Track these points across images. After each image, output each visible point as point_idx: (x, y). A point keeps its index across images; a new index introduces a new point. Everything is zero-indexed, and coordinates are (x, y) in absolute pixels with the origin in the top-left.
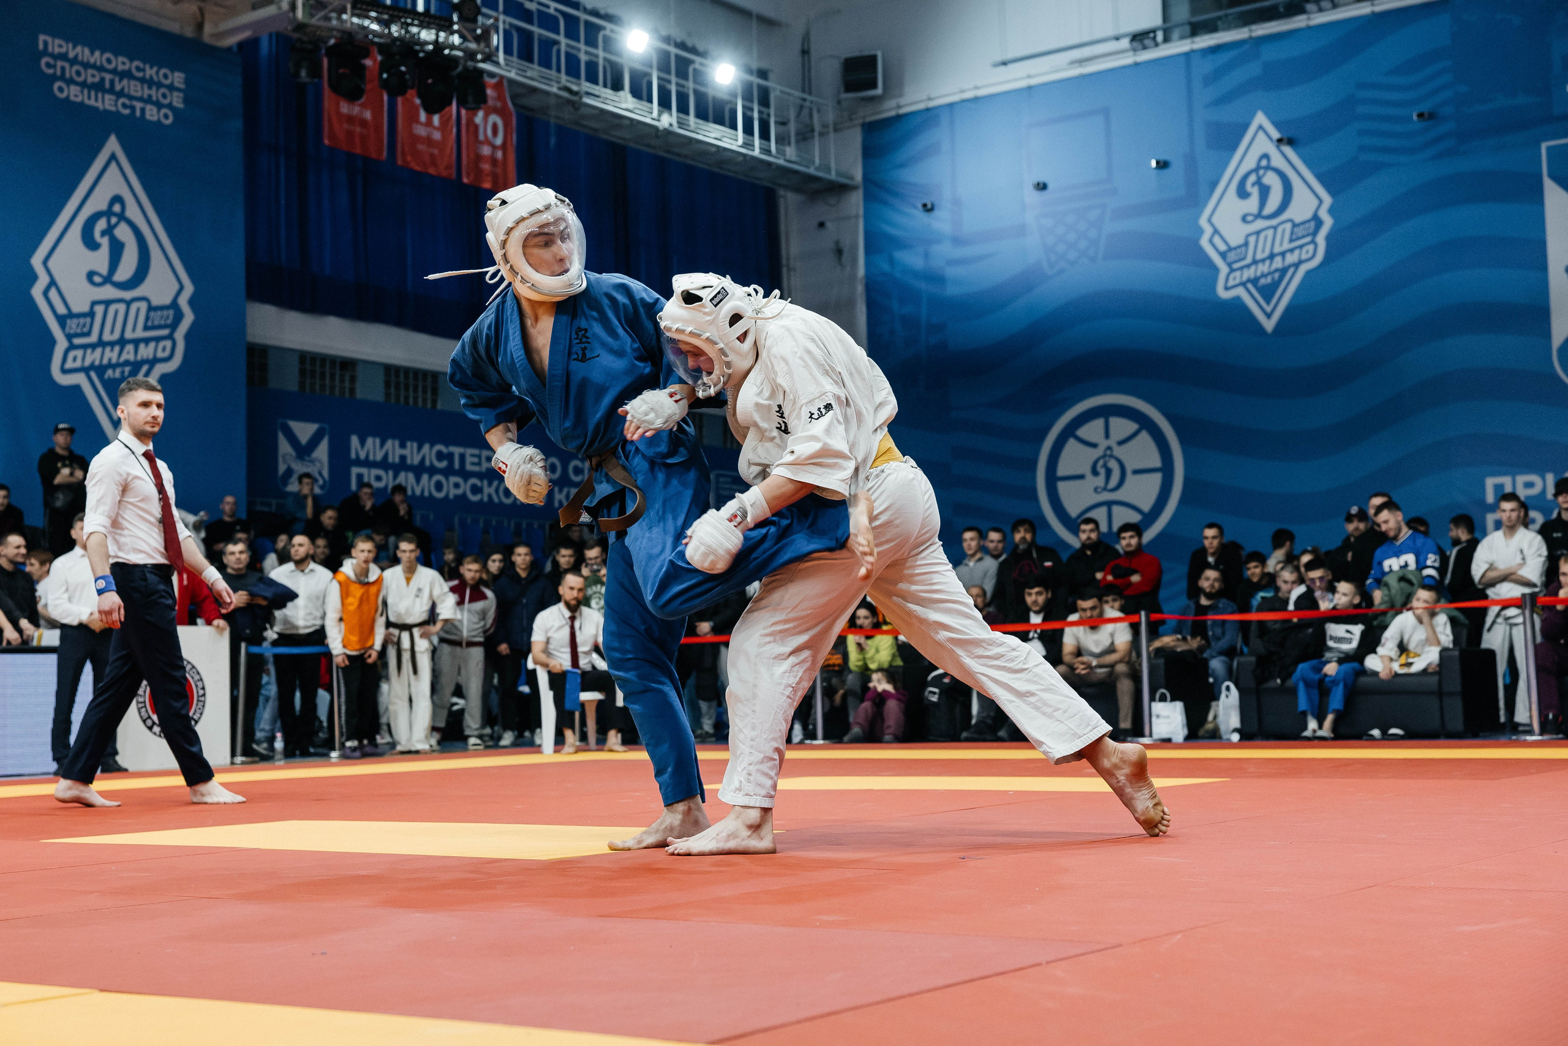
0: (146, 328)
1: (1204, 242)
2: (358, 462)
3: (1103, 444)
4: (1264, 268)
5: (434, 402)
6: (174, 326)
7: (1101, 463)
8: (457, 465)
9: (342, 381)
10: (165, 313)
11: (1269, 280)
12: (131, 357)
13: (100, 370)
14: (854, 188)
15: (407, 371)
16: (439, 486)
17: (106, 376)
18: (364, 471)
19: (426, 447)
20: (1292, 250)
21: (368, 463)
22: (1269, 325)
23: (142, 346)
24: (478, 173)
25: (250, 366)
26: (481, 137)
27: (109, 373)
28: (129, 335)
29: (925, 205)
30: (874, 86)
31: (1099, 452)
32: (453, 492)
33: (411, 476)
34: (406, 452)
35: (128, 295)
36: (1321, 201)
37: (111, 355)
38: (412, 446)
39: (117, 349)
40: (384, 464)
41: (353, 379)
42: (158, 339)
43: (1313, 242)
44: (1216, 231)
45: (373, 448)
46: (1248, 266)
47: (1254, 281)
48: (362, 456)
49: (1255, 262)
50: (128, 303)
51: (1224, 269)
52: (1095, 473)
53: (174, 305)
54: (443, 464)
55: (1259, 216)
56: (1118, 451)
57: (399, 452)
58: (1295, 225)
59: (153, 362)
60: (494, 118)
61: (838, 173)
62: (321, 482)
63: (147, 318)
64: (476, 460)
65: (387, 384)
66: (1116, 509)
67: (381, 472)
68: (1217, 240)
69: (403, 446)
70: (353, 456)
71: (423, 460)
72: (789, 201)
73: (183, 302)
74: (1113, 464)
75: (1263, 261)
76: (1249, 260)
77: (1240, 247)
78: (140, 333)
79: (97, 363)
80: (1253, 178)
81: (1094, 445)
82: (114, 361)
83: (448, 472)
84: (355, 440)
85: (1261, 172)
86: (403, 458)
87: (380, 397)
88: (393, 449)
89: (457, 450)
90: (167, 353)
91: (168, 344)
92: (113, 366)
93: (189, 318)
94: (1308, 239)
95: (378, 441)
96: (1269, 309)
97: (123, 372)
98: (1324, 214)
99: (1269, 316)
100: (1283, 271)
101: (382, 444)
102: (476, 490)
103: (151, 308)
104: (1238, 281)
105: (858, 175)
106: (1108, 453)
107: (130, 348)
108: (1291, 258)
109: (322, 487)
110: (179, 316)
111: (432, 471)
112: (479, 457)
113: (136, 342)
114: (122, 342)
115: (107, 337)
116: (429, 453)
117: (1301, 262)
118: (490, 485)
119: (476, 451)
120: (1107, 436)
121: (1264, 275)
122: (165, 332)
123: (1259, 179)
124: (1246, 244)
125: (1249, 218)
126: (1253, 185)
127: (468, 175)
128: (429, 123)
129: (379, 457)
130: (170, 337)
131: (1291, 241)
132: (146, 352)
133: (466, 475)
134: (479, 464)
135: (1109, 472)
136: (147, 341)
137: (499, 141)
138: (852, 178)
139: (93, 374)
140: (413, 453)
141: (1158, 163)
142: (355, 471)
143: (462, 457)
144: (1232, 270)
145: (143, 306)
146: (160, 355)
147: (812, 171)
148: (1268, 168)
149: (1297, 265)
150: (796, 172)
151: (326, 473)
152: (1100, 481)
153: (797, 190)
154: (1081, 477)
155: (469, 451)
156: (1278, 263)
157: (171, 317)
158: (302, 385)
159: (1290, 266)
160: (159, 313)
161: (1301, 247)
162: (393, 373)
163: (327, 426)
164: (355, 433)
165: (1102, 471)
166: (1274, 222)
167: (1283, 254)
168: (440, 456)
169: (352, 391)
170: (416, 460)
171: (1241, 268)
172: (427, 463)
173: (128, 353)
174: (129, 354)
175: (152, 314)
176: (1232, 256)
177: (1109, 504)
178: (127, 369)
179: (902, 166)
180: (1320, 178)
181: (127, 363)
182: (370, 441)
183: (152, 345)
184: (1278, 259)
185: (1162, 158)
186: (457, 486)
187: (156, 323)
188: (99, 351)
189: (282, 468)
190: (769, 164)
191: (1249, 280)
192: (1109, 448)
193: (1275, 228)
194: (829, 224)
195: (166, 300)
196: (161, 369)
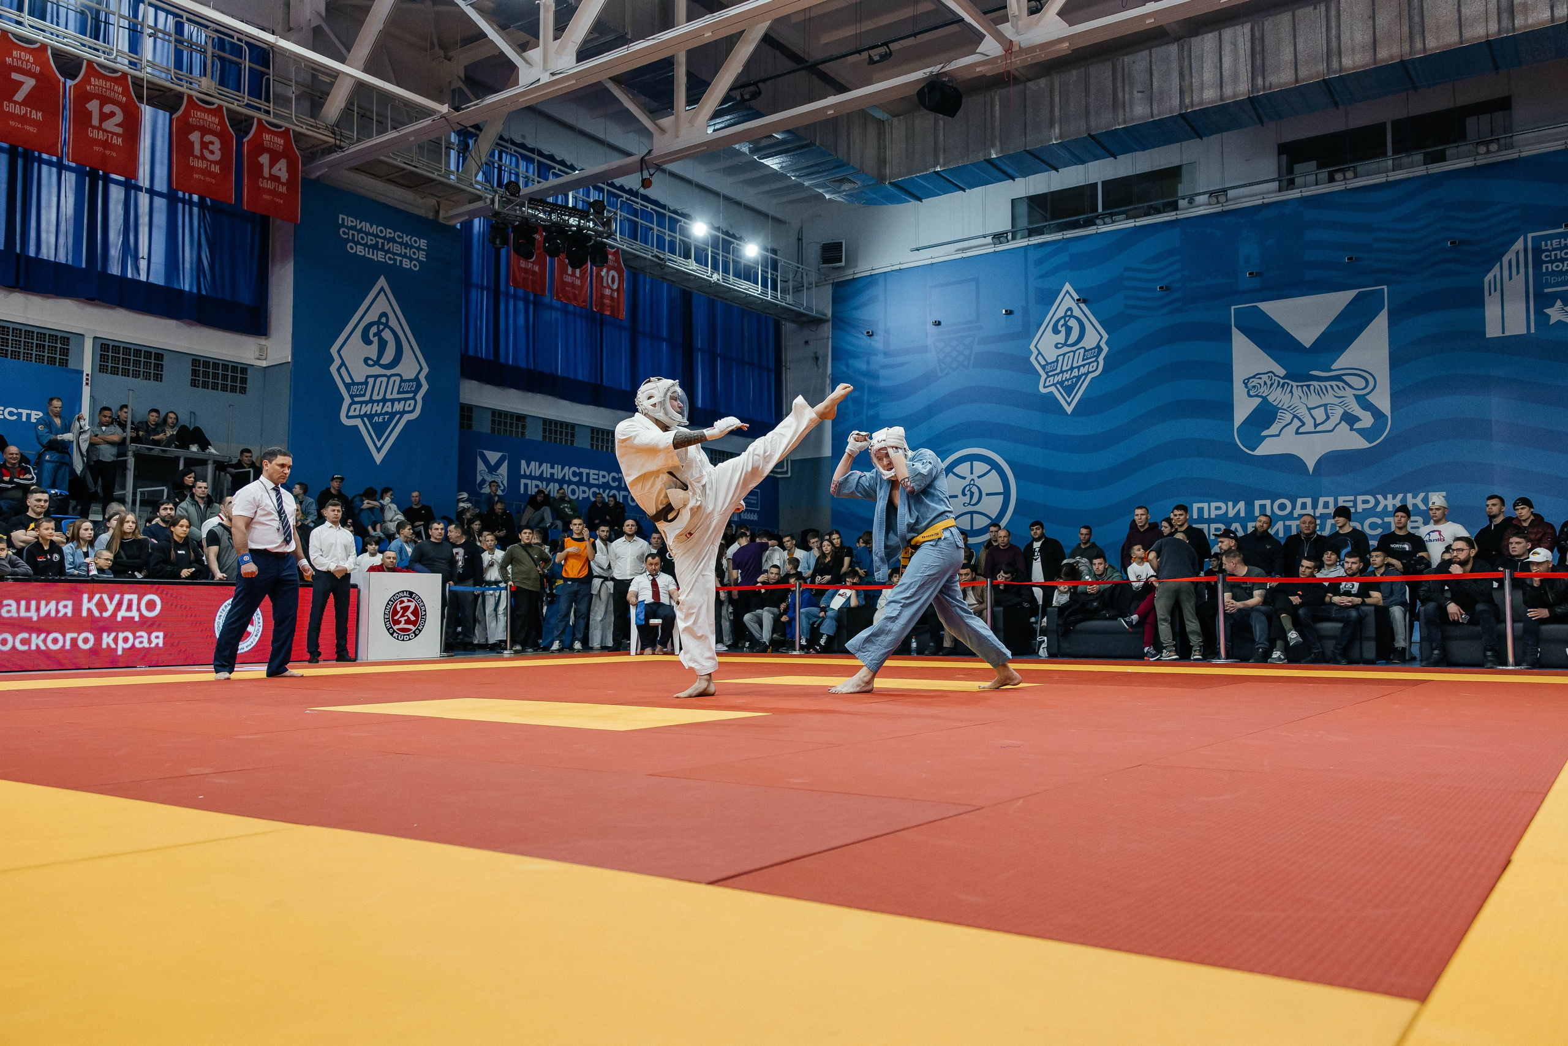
0: (399, 393)
1: (1032, 359)
2: (525, 477)
3: (969, 477)
4: (1067, 375)
5: (572, 442)
6: (416, 392)
7: (968, 488)
8: (584, 481)
9: (517, 427)
10: (411, 384)
11: (1070, 383)
12: (389, 410)
13: (370, 417)
14: (827, 321)
15: (556, 422)
16: (573, 492)
17: (374, 421)
18: (529, 482)
19: (567, 468)
20: (1084, 366)
21: (531, 477)
22: (1069, 410)
23: (396, 403)
24: (603, 305)
25: (462, 417)
26: (605, 284)
27: (376, 419)
28: (388, 396)
29: (868, 332)
30: (841, 261)
31: (967, 482)
32: (582, 496)
33: (557, 485)
34: (554, 471)
35: (388, 372)
36: (1102, 337)
37: (377, 408)
38: (558, 467)
39: (381, 404)
40: (541, 478)
41: (524, 427)
42: (406, 399)
43: (1096, 361)
44: (1039, 353)
45: (534, 468)
46: (1058, 374)
47: (1061, 383)
48: (528, 473)
49: (1062, 372)
50: (389, 377)
51: (1044, 376)
52: (964, 494)
53: (417, 379)
54: (576, 479)
55: (1065, 344)
56: (978, 482)
57: (550, 471)
58: (1086, 351)
59: (403, 413)
60: (612, 273)
61: (817, 312)
62: (502, 488)
63: (400, 387)
64: (596, 477)
65: (544, 430)
66: (975, 515)
67: (539, 483)
68: (1040, 358)
69: (552, 467)
70: (522, 473)
71: (564, 476)
72: (788, 327)
73: (422, 377)
74: (974, 489)
75: (1067, 371)
76: (1058, 370)
77: (1053, 362)
78: (395, 396)
79: (368, 413)
80: (1062, 322)
81: (964, 478)
82: (379, 412)
83: (579, 483)
84: (523, 462)
85: (1067, 319)
86: (552, 474)
87: (539, 438)
88: (546, 469)
89: (585, 471)
90: (411, 408)
91: (412, 402)
92: (378, 415)
93: (425, 387)
94: (1094, 359)
95: (537, 463)
96: (1069, 400)
97: (384, 419)
98: (1103, 344)
99: (1069, 404)
100: (1079, 377)
101: (540, 466)
102: (595, 494)
103: (402, 381)
104: (1051, 383)
105: (830, 315)
106: (972, 483)
107: (389, 404)
108: (1083, 370)
109: (502, 491)
110: (419, 386)
111: (570, 483)
112: (598, 475)
113: (393, 401)
114: (384, 400)
115: (375, 397)
116: (568, 472)
117: (1089, 372)
118: (604, 492)
119: (597, 472)
120: (972, 473)
121: (1067, 380)
122: (411, 395)
123: (1066, 322)
124: (1057, 361)
125: (1059, 346)
126: (1062, 326)
127: (596, 306)
128: (573, 275)
129: (538, 474)
130: (414, 398)
131: (1083, 360)
132: (398, 407)
133: (590, 486)
134: (598, 479)
135: (972, 494)
136: (399, 400)
137: (615, 287)
138: (825, 315)
139: (365, 419)
140: (558, 472)
141: (1006, 311)
142: (523, 481)
143: (588, 475)
144: (1049, 376)
145: (398, 379)
146: (407, 409)
147: (802, 310)
148: (1072, 316)
149: (1086, 374)
150: (792, 310)
151: (505, 483)
152: (967, 499)
153: (793, 321)
154: (956, 496)
155: (592, 472)
156: (1075, 373)
157: (414, 386)
158: (493, 429)
159: (1082, 375)
160: (407, 384)
161: (1089, 364)
162: (548, 424)
163: (507, 454)
164: (523, 458)
165: (968, 493)
166: (1074, 348)
167: (1078, 368)
168: (575, 474)
169: (523, 434)
170: (560, 477)
171: (1054, 375)
172: (567, 478)
174: (388, 408)
175: (403, 384)
176: (1048, 368)
177: (972, 513)
178: (387, 417)
179: (856, 308)
180: (1100, 323)
181: (387, 413)
182: (533, 463)
183: (403, 403)
184: (1076, 370)
185: (1009, 308)
186: (584, 492)
187: (405, 389)
188: (370, 405)
189: (479, 479)
190: (777, 305)
191: (1058, 382)
192: (973, 480)
193: (1074, 352)
194: (811, 343)
195: (413, 377)
196: (407, 417)
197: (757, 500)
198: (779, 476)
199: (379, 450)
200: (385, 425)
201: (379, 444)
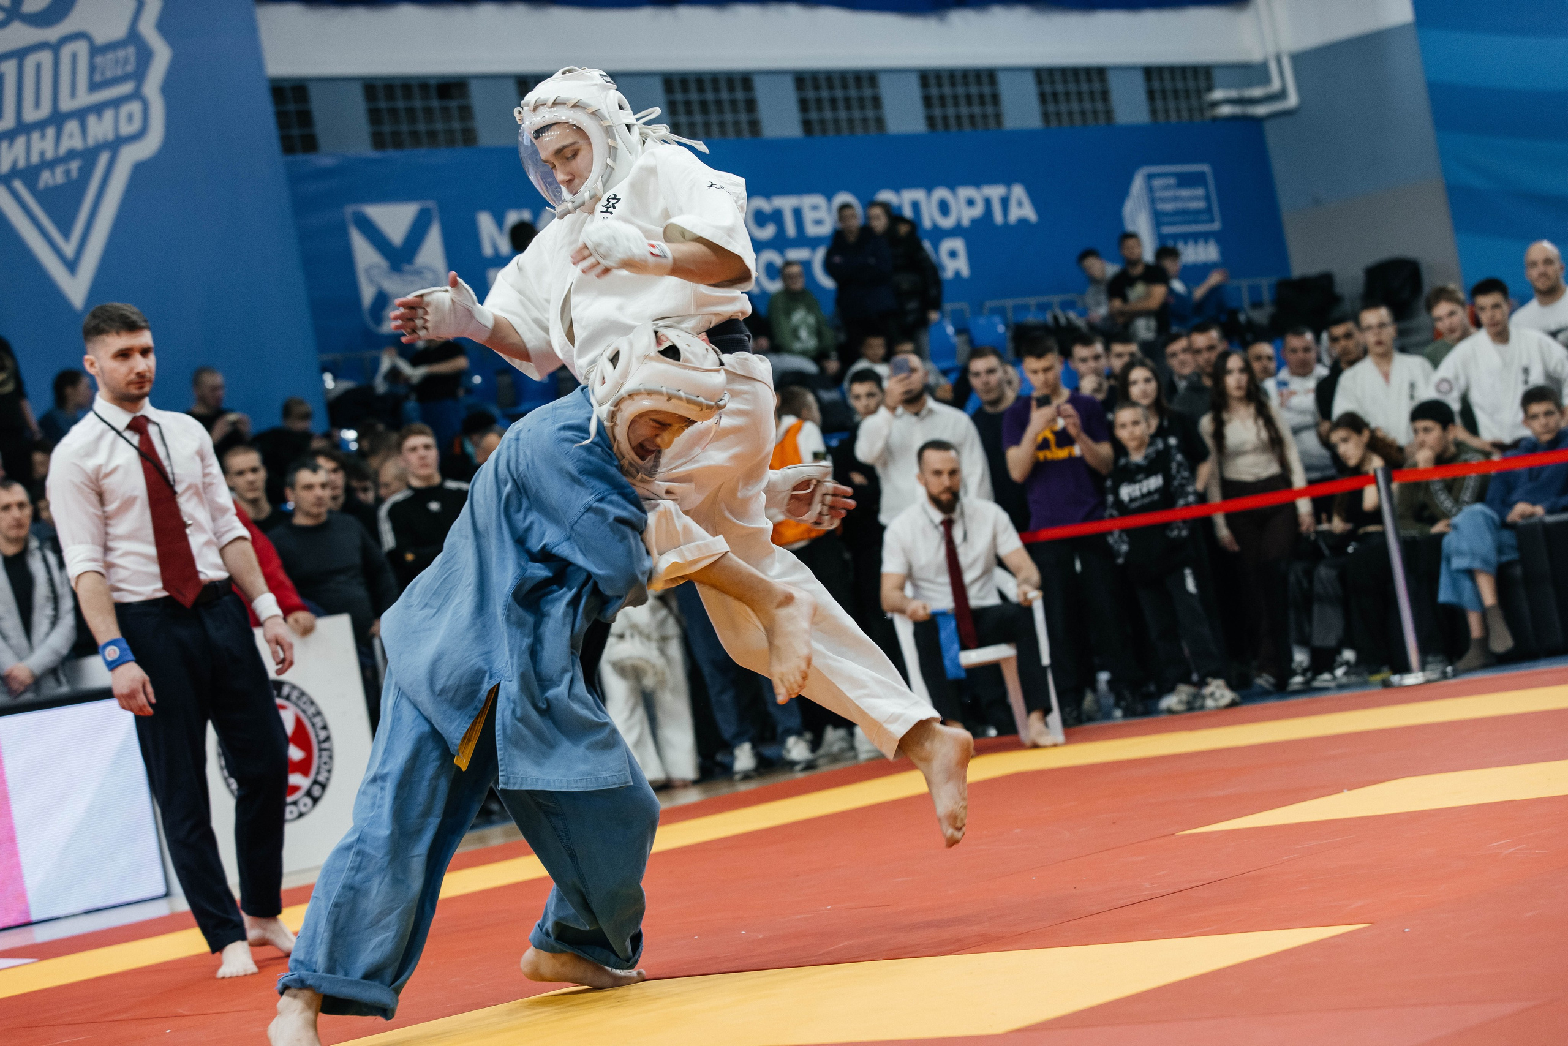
0: (93, 87)
6: (139, 75)
9: (447, 118)
10: (121, 53)
12: (77, 143)
13: (29, 174)
17: (41, 185)
23: (92, 120)
25: (283, 120)
27: (46, 178)
28: (67, 104)
35: (52, 34)
37: (43, 145)
39: (51, 132)
41: (466, 113)
42: (116, 103)
50: (55, 48)
53: (134, 37)
59: (115, 145)
63: (92, 69)
70: (488, 251)
73: (148, 28)
78: (84, 98)
79: (21, 164)
82: (50, 155)
90: (136, 126)
91: (135, 107)
92: (50, 165)
93: (162, 55)
97: (67, 172)
103: (96, 50)
107: (72, 126)
110: (145, 55)
113: (81, 115)
114: (57, 119)
115: (31, 115)
122: (127, 88)
130: (136, 95)
132: (100, 129)
136: (98, 109)
139: (18, 185)
145: (81, 48)
146: (126, 130)
157: (132, 59)
158: (378, 138)
160: (110, 56)
163: (431, 204)
164: (485, 208)
169: (467, 131)
173: (71, 136)
174: (72, 138)
175: (99, 60)
178: (74, 166)
181: (72, 154)
183: (109, 115)
187: (109, 74)
188: (21, 141)
189: (368, 294)
195: (117, 30)
196: (131, 155)
197: (1207, 198)
198: (1261, 110)
199: (72, 266)
200: (74, 190)
201: (69, 249)
